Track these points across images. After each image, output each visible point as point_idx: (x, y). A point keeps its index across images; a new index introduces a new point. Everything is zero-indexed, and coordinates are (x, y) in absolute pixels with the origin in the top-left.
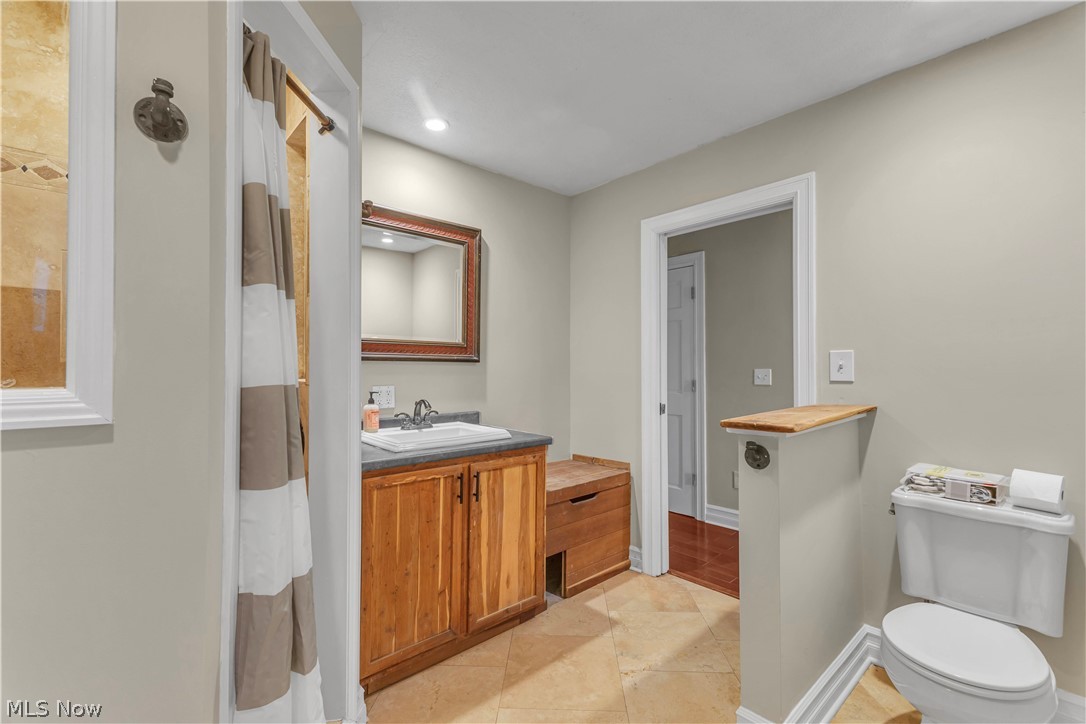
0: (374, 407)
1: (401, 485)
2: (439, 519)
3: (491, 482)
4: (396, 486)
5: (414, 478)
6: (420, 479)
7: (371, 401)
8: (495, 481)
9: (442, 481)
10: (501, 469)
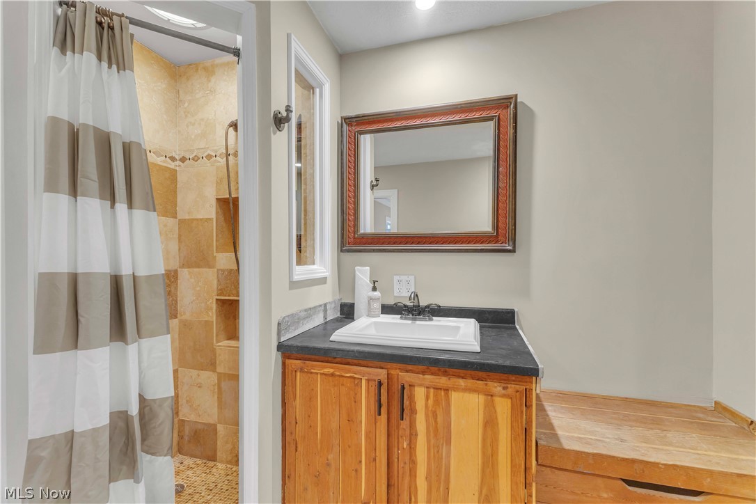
0: (377, 294)
1: (321, 374)
2: (361, 422)
3: (431, 402)
4: (317, 373)
5: (331, 371)
6: (337, 373)
7: (374, 289)
8: (437, 402)
9: (364, 382)
10: (447, 390)
